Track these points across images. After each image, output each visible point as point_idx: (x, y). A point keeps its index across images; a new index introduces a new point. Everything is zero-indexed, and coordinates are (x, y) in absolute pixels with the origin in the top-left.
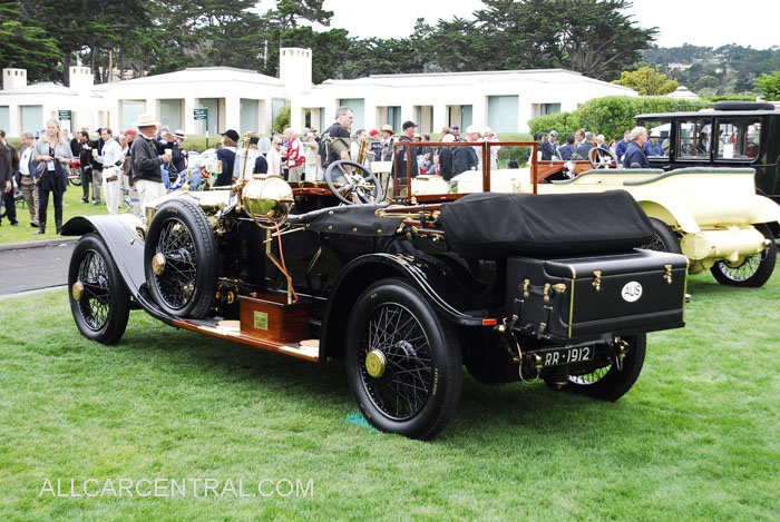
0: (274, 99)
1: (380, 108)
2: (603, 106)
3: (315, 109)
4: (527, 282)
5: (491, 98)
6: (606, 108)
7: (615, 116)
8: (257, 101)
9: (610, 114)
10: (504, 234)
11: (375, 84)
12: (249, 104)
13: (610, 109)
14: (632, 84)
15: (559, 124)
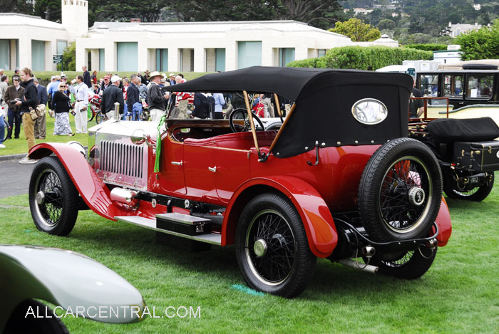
0: (58, 41)
1: (150, 50)
2: (342, 53)
3: (95, 50)
4: (463, 151)
5: (240, 43)
6: (345, 55)
7: (351, 61)
8: (44, 43)
9: (348, 59)
10: (455, 133)
11: (146, 30)
12: (38, 45)
13: (348, 56)
14: (344, 31)
15: (311, 67)
